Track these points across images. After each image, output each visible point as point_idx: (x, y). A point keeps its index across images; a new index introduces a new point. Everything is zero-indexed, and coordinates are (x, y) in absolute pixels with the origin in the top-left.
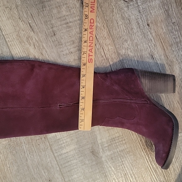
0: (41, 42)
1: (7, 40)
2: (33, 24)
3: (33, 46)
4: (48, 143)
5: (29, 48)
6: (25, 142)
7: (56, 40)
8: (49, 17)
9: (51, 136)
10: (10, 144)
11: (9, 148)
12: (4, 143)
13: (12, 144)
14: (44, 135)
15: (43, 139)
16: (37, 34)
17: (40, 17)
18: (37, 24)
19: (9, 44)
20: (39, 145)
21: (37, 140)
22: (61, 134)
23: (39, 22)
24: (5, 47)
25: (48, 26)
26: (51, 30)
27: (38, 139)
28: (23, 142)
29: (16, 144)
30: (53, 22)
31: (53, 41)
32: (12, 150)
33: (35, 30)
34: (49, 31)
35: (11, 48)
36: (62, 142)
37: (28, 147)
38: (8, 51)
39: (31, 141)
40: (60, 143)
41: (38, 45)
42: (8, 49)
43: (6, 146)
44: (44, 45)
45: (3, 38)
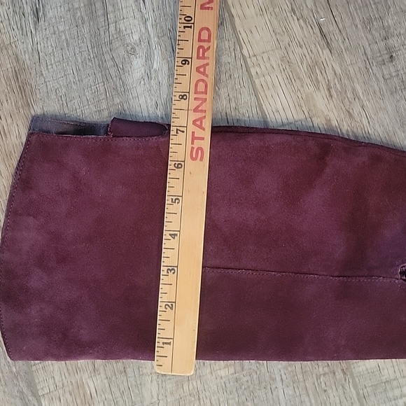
0: (350, 78)
1: (253, 71)
2: (331, 28)
3: (324, 92)
4: (352, 389)
5: (312, 96)
6: (284, 377)
7: (394, 74)
8: (380, 7)
9: (364, 368)
10: (240, 379)
11: (234, 390)
12: (223, 373)
13: (245, 379)
14: (344, 363)
15: (339, 375)
16: (340, 55)
17: (352, 7)
18: (340, 26)
19: (257, 81)
20: (325, 391)
21: (318, 377)
22: (395, 364)
23: (348, 23)
24: (245, 91)
25: (374, 32)
26: (382, 44)
27: (324, 374)
28: (278, 379)
29: (256, 382)
30: (389, 21)
31: (387, 77)
32: (244, 398)
33: (334, 45)
34: (375, 47)
35: (262, 94)
36: (397, 392)
37: (291, 393)
38: (253, 104)
39: (300, 376)
40: (390, 395)
41: (342, 87)
42: (253, 97)
43: (227, 384)
44: (358, 87)
45: (243, 65)
